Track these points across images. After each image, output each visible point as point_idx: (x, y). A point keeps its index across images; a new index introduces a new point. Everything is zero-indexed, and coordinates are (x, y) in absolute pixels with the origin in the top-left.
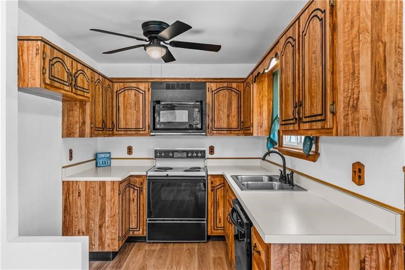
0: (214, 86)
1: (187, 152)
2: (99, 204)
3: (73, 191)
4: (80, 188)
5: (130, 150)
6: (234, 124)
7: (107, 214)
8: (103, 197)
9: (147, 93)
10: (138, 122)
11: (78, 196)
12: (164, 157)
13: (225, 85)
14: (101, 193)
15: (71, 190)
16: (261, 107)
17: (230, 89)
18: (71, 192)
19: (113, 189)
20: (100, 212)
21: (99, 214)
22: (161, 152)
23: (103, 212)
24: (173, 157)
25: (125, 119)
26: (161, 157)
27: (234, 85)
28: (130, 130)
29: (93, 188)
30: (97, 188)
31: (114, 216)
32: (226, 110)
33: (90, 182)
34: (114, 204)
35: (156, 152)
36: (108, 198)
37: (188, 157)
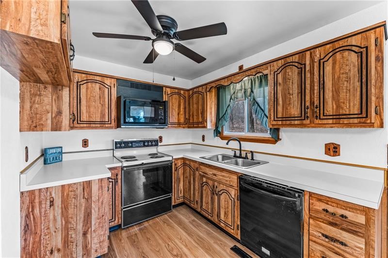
0: (169, 90)
1: (144, 142)
2: (83, 208)
3: (40, 203)
4: (53, 195)
5: (85, 143)
6: (182, 120)
7: (94, 216)
8: (88, 199)
9: (113, 88)
10: (103, 115)
11: (50, 206)
12: (124, 147)
13: (177, 91)
14: (86, 194)
15: (37, 201)
16: (211, 109)
17: (179, 94)
18: (37, 205)
19: (101, 187)
20: (84, 217)
21: (82, 219)
22: (120, 143)
23: (88, 216)
24: (132, 147)
25: (88, 112)
26: (121, 147)
27: (182, 92)
28: (94, 122)
29: (74, 191)
30: (80, 190)
31: (103, 216)
32: (177, 110)
33: (69, 185)
34: (102, 203)
35: (116, 143)
36: (94, 198)
37: (144, 146)
